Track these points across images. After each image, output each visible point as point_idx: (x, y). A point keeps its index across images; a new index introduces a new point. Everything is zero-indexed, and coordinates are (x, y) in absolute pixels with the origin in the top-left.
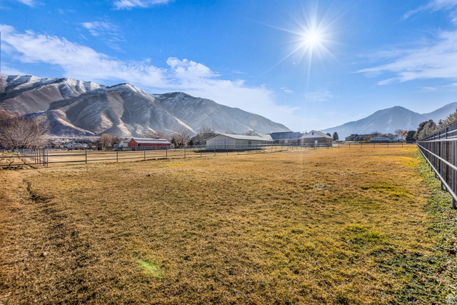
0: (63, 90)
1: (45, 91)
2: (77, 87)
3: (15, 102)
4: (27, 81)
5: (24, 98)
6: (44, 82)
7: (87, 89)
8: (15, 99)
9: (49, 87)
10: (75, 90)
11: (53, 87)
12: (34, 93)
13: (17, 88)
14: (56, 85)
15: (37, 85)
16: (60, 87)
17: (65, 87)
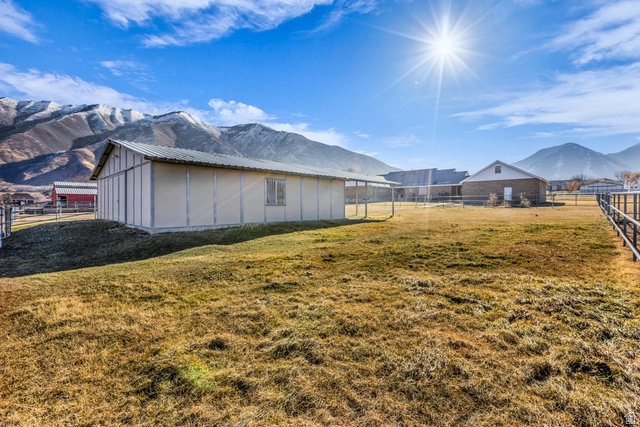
0: (93, 122)
1: (68, 122)
2: (112, 118)
3: (26, 138)
4: (43, 110)
5: (38, 133)
6: (67, 110)
7: (126, 119)
8: (26, 134)
9: (74, 117)
10: (109, 121)
11: (78, 118)
12: (52, 125)
13: (30, 119)
14: (83, 115)
15: (57, 115)
16: (89, 118)
17: (95, 117)
